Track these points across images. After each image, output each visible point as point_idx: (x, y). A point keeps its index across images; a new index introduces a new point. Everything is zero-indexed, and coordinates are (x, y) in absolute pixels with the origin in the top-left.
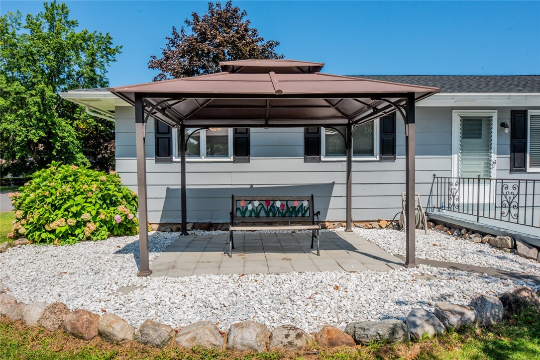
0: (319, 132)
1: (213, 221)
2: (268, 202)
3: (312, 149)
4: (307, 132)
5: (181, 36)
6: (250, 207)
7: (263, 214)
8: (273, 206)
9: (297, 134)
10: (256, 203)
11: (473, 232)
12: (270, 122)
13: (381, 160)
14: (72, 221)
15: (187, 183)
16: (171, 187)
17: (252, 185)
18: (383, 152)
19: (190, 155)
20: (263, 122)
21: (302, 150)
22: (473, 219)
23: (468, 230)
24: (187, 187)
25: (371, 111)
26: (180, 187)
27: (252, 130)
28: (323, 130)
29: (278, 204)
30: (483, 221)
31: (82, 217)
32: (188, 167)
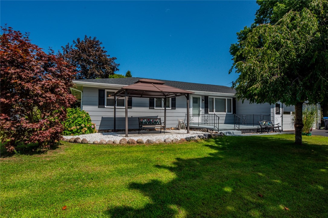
0: (154, 100)
2: (148, 120)
3: (151, 105)
4: (150, 99)
6: (144, 121)
7: (147, 123)
8: (150, 121)
9: (147, 100)
10: (145, 120)
11: (198, 129)
12: (143, 96)
13: (172, 109)
14: (78, 127)
15: (116, 115)
16: (103, 117)
17: (132, 116)
18: (172, 107)
19: (117, 106)
20: (140, 96)
21: (148, 105)
22: (197, 126)
23: (196, 129)
24: (116, 117)
25: (175, 95)
26: (114, 117)
27: (133, 98)
28: (155, 99)
29: (151, 120)
30: (200, 126)
32: (117, 110)
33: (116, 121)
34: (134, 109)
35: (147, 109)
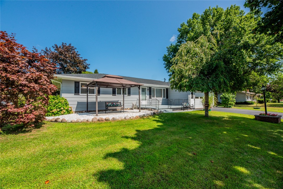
0: (115, 89)
1: (90, 110)
2: (112, 103)
3: (114, 93)
4: (113, 89)
5: (49, 51)
6: (109, 104)
7: (112, 106)
8: (113, 104)
9: (111, 90)
10: (110, 104)
11: (145, 109)
12: (108, 87)
13: (128, 96)
14: (58, 110)
15: (88, 100)
16: (79, 102)
17: (100, 101)
18: (128, 94)
19: (89, 94)
20: (106, 87)
21: (112, 93)
22: (145, 107)
23: (144, 109)
24: (88, 101)
26: (86, 101)
27: (100, 88)
28: (116, 89)
29: (114, 104)
30: (147, 107)
31: (61, 108)
32: (89, 96)
33: (88, 105)
34: (101, 96)
35: (111, 96)
